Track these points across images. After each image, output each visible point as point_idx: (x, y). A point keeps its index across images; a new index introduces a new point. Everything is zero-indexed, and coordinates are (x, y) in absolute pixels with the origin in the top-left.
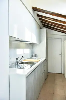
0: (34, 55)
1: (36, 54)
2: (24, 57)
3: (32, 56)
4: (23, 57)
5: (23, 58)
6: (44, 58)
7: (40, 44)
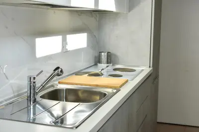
0: (104, 56)
1: (112, 51)
2: (62, 71)
3: (98, 61)
4: (58, 71)
5: (58, 75)
6: (144, 69)
7: (129, 12)
